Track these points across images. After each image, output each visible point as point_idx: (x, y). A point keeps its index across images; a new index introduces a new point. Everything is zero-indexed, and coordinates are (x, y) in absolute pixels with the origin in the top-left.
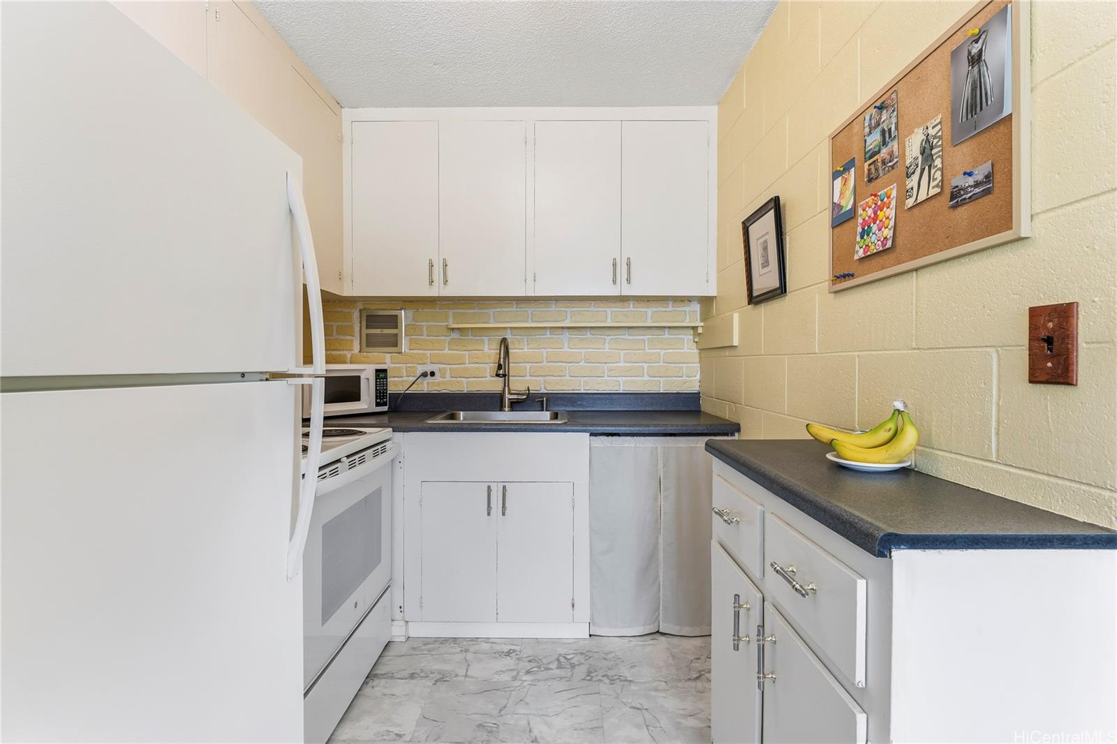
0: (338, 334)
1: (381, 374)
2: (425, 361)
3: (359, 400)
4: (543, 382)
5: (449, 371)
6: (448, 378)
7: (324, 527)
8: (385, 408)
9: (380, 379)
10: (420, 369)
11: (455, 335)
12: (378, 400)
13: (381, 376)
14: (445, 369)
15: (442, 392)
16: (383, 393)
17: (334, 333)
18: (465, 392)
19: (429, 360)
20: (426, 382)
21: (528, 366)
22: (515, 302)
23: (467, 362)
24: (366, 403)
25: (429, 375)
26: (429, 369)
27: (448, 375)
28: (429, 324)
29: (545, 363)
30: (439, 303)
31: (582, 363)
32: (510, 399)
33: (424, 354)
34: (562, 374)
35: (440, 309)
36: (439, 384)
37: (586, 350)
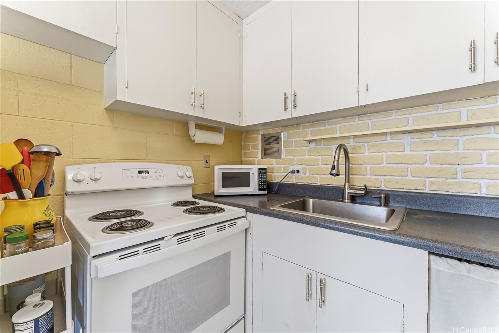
0: (252, 149)
1: (262, 171)
2: (294, 163)
3: (249, 186)
4: (383, 180)
5: (308, 170)
6: (308, 174)
7: (134, 294)
8: (265, 192)
9: (261, 174)
10: (291, 168)
11: (312, 145)
12: (260, 187)
13: (262, 172)
14: (305, 168)
15: (304, 183)
16: (264, 183)
17: (251, 149)
18: (319, 184)
19: (296, 163)
20: (294, 176)
21: (369, 167)
22: (357, 117)
23: (320, 164)
24: (253, 188)
25: (296, 172)
26: (296, 168)
27: (307, 172)
28: (296, 139)
29: (385, 165)
30: (302, 125)
31: (428, 165)
32: (349, 193)
33: (293, 158)
34: (403, 174)
35: (302, 129)
36: (301, 178)
37: (431, 152)
